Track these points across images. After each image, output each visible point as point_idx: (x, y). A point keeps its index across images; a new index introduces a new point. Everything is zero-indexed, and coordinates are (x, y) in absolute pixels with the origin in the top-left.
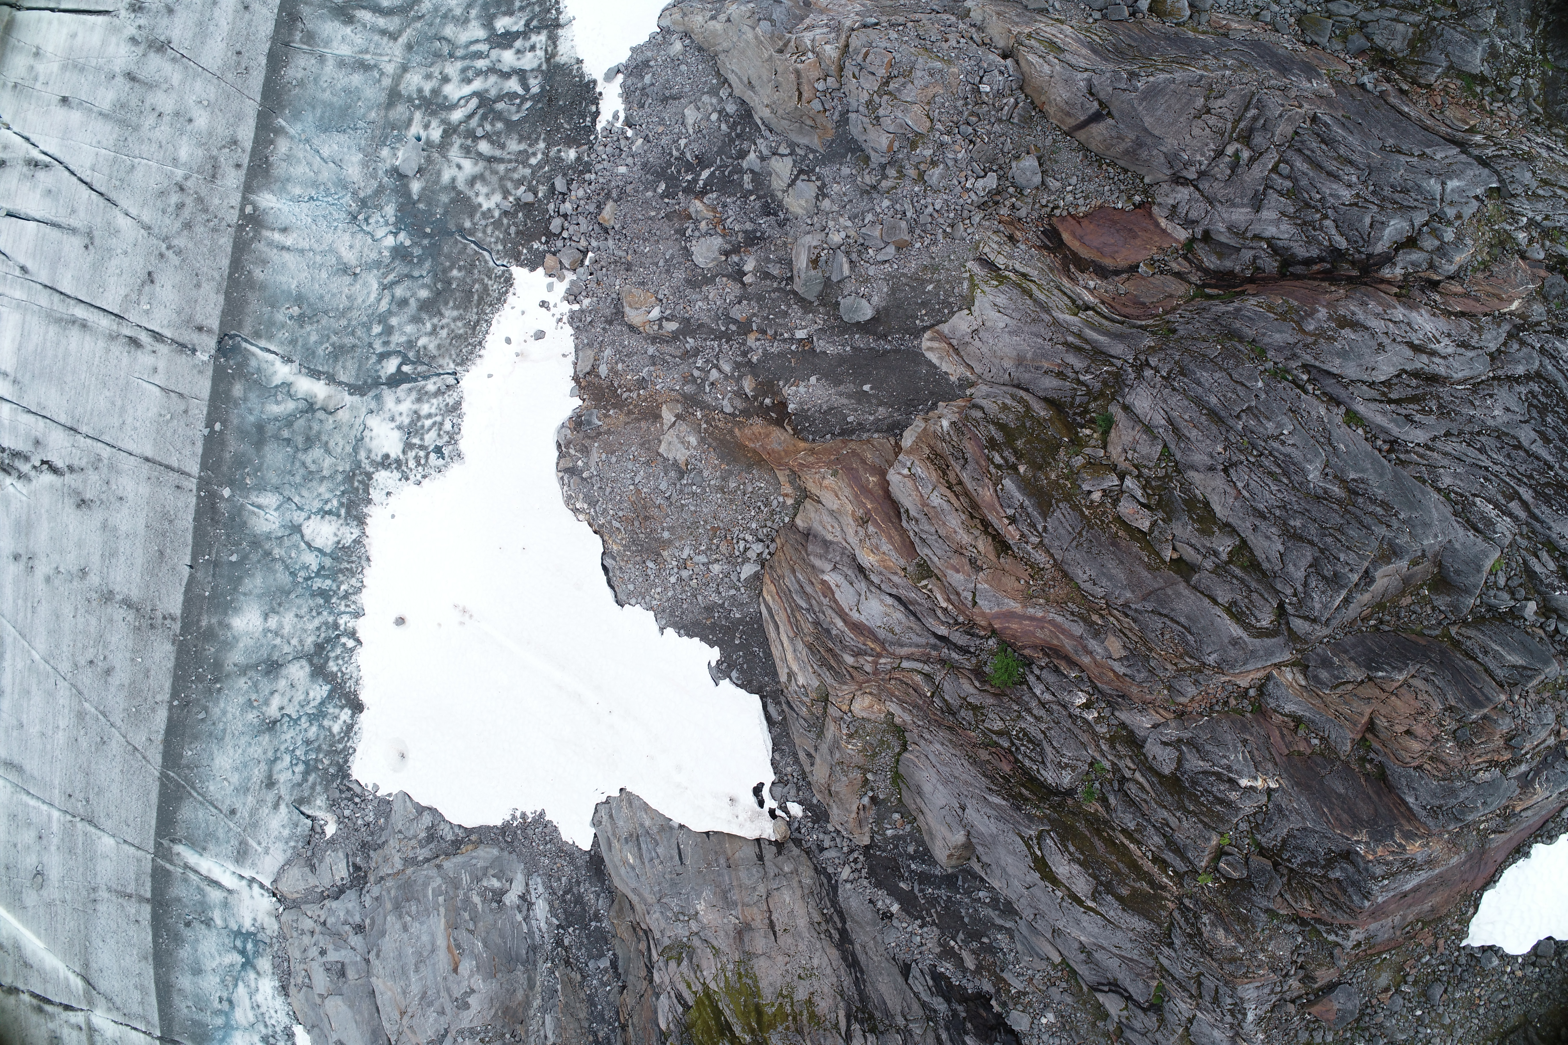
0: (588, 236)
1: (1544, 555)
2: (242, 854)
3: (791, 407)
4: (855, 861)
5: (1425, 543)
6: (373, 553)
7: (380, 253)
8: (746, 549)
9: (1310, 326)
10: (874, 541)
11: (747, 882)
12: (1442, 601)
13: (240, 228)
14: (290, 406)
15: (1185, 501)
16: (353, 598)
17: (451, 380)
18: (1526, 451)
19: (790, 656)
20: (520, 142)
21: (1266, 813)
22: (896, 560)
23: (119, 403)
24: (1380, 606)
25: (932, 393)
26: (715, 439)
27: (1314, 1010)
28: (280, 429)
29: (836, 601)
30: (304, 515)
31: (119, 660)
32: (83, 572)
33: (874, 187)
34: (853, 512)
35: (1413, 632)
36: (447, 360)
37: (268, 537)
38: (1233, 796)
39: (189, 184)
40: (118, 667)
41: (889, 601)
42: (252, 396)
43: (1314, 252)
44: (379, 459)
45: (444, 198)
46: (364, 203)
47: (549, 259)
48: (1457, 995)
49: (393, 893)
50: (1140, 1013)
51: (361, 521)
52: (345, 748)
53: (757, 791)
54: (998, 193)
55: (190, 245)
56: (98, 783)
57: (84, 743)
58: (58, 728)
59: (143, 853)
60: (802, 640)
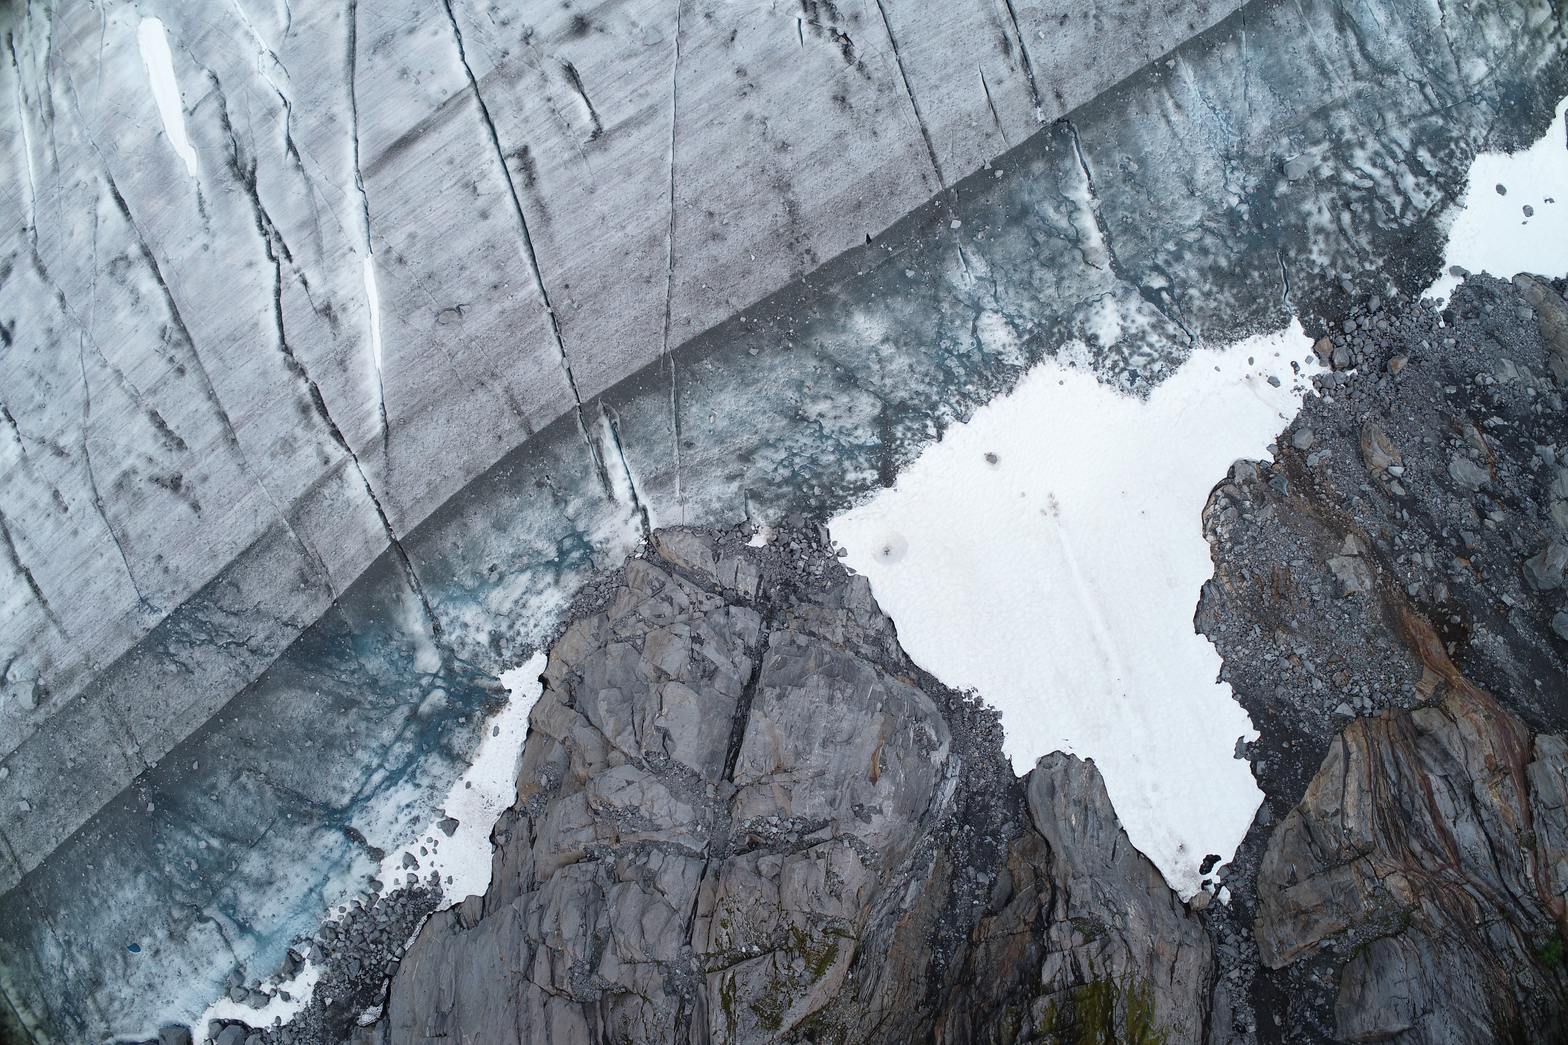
0: (1366, 358)
3: (1473, 641)
4: (1247, 971)
6: (1019, 390)
8: (1356, 695)
10: (1506, 791)
13: (1152, 67)
14: (1064, 223)
16: (970, 403)
20: (1369, 243)
22: (1518, 819)
23: (950, 70)
26: (1385, 600)
28: (1039, 228)
29: (1432, 801)
31: (736, 239)
32: (784, 147)
34: (1491, 756)
36: (1198, 324)
37: (950, 289)
40: (729, 242)
41: (1484, 838)
44: (1089, 333)
45: (1293, 219)
46: (1242, 156)
47: (1325, 343)
51: (1034, 359)
53: (1211, 859)
55: (1111, 34)
56: (606, 304)
57: (631, 263)
58: (623, 228)
59: (573, 394)
60: (1374, 799)
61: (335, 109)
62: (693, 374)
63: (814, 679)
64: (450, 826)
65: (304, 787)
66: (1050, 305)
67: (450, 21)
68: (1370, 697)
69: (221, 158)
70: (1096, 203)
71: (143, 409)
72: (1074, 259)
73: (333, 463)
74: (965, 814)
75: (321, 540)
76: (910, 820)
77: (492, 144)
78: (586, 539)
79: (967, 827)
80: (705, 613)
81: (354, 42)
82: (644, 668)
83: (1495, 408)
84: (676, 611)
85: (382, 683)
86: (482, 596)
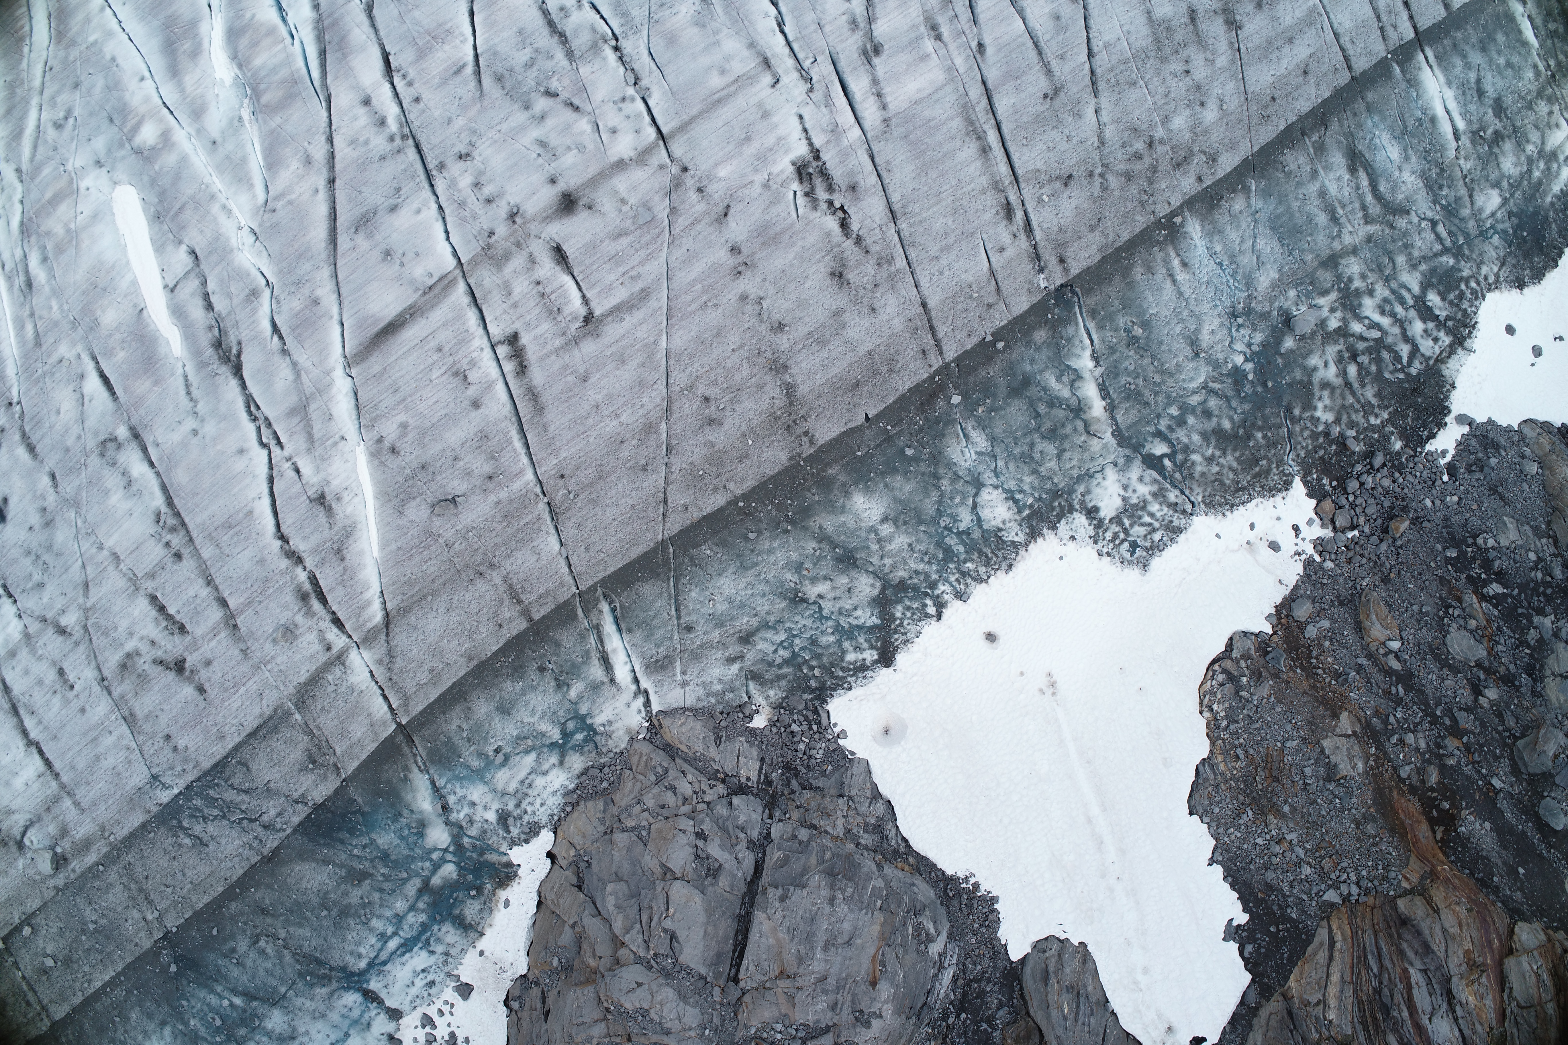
0: (1368, 519)
3: (1462, 829)
6: (1019, 567)
8: (1343, 882)
13: (1158, 224)
14: (1066, 393)
16: (969, 581)
22: (1490, 1018)
23: (951, 240)
26: (1376, 782)
28: (1040, 399)
29: (1410, 994)
30: (994, 481)
31: (733, 424)
32: (780, 327)
34: (1470, 951)
36: (1200, 490)
37: (950, 465)
39: (1159, 148)
40: (726, 427)
44: (1090, 505)
45: (1298, 375)
46: (1248, 312)
47: (1328, 505)
51: (1034, 534)
55: (1117, 193)
56: (602, 493)
57: (626, 451)
58: (618, 416)
59: (572, 582)
60: (1355, 991)
61: (319, 292)
62: (692, 559)
63: (816, 879)
64: (465, 990)
65: (322, 952)
66: (1050, 478)
67: (433, 198)
68: (1358, 884)
69: (205, 340)
70: (1100, 370)
71: (142, 592)
72: (1075, 430)
73: (335, 650)
74: (962, 1002)
75: (328, 724)
76: (908, 1018)
77: (481, 331)
78: (589, 722)
79: (963, 1016)
80: (708, 804)
81: (335, 220)
82: (650, 862)
83: (1496, 574)
84: (680, 802)
85: (393, 857)
86: (488, 776)
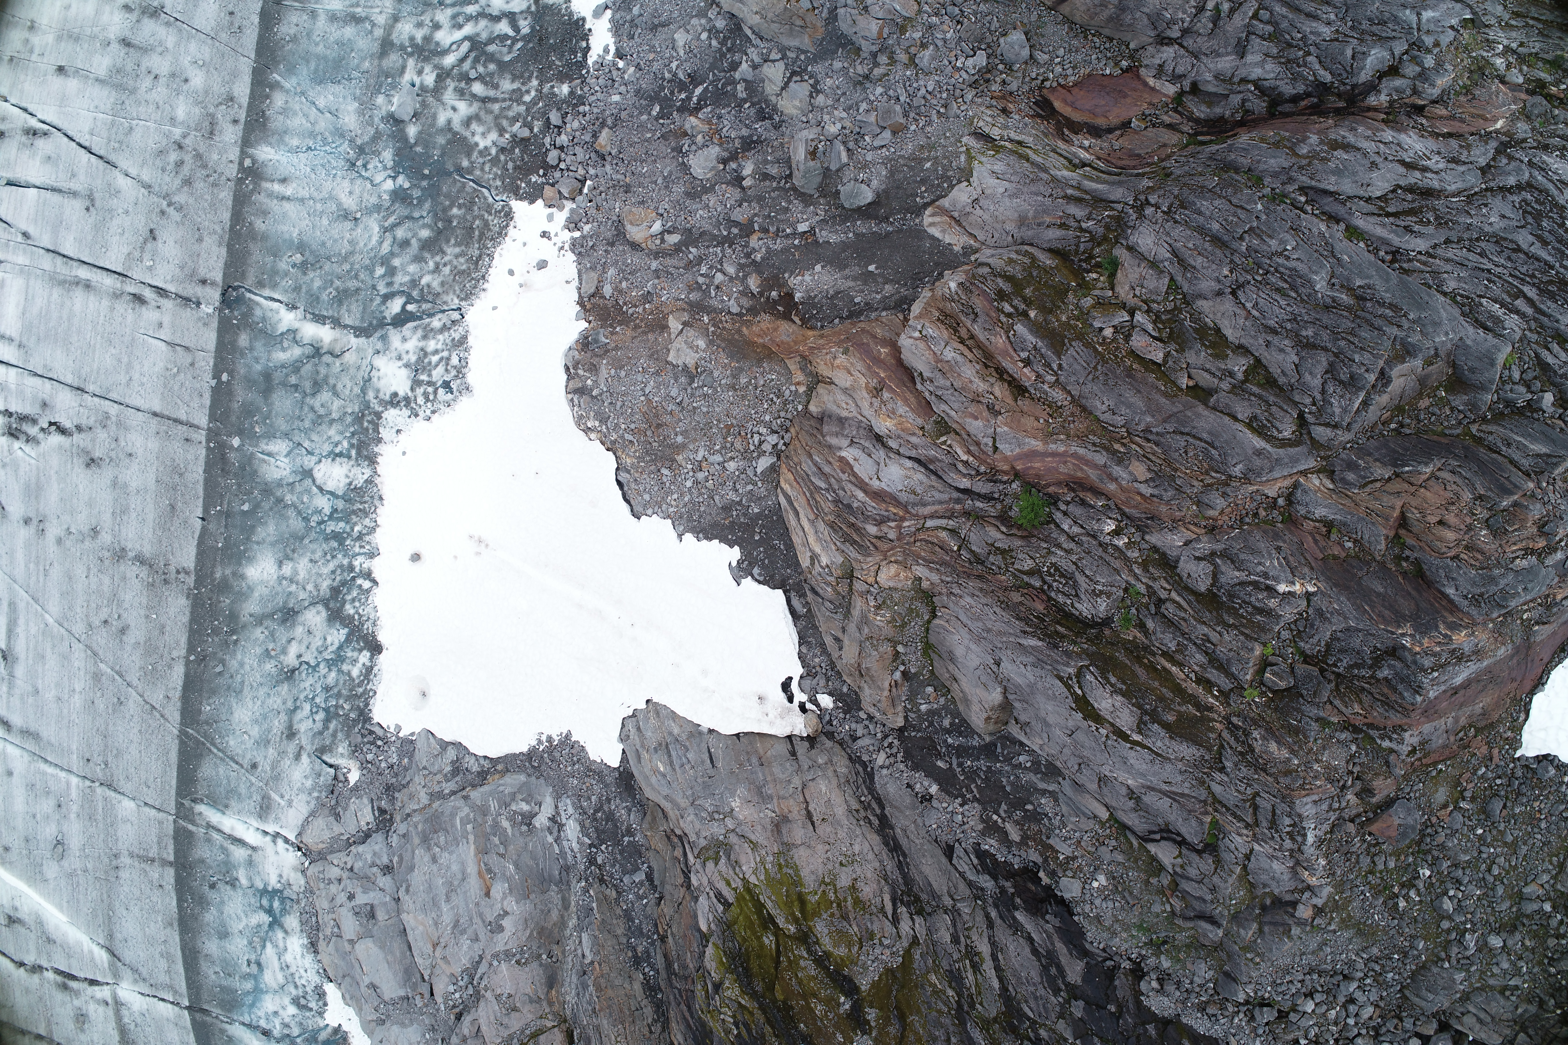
0: (585, 164)
1: (1555, 347)
2: (264, 809)
3: (798, 296)
4: (890, 746)
5: (1437, 340)
6: (386, 491)
7: (380, 197)
8: (761, 443)
9: (1304, 150)
10: (889, 406)
11: (781, 776)
12: (1459, 401)
13: (240, 181)
14: (297, 352)
15: (1196, 330)
16: (367, 538)
17: (456, 316)
18: (1526, 254)
19: (811, 539)
20: (513, 81)
21: (1307, 620)
22: (913, 420)
23: (125, 360)
24: (1399, 409)
25: (937, 264)
26: (723, 340)
27: (1374, 828)
28: (287, 375)
29: (855, 475)
31: (134, 618)
32: (95, 532)
33: (867, 77)
34: (867, 384)
35: (1434, 433)
36: (451, 296)
37: (279, 484)
38: (1273, 603)
39: (188, 141)
40: (133, 624)
41: (909, 464)
42: (259, 345)
43: (1301, 88)
44: (387, 398)
45: (441, 140)
47: (548, 191)
48: (1517, 811)
49: (420, 827)
50: (1194, 857)
51: (372, 460)
52: (365, 692)
53: (786, 686)
54: (989, 71)
55: (191, 201)
56: (116, 745)
57: (100, 705)
58: (74, 691)
59: (164, 815)
60: (823, 520)
63: (419, 853)
68: (772, 431)
73: (110, 1001)
74: (597, 837)
76: (545, 893)
83: (690, 83)
